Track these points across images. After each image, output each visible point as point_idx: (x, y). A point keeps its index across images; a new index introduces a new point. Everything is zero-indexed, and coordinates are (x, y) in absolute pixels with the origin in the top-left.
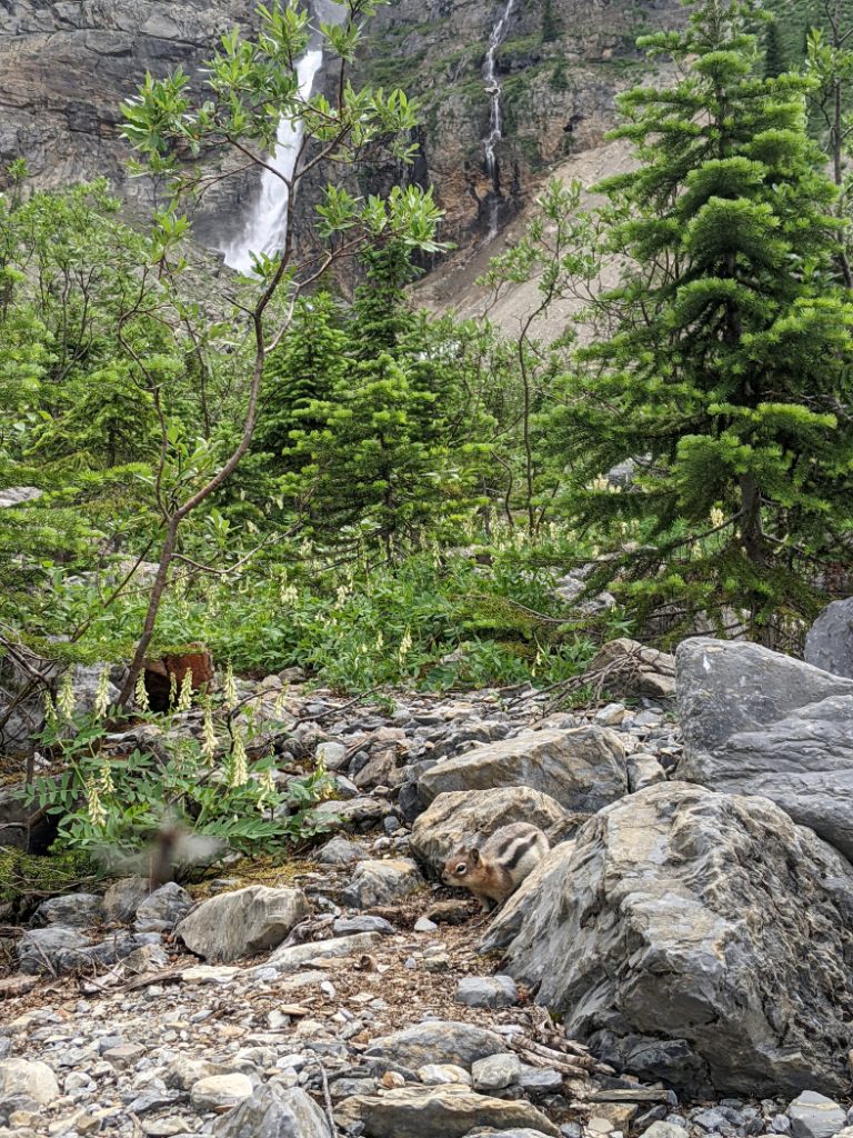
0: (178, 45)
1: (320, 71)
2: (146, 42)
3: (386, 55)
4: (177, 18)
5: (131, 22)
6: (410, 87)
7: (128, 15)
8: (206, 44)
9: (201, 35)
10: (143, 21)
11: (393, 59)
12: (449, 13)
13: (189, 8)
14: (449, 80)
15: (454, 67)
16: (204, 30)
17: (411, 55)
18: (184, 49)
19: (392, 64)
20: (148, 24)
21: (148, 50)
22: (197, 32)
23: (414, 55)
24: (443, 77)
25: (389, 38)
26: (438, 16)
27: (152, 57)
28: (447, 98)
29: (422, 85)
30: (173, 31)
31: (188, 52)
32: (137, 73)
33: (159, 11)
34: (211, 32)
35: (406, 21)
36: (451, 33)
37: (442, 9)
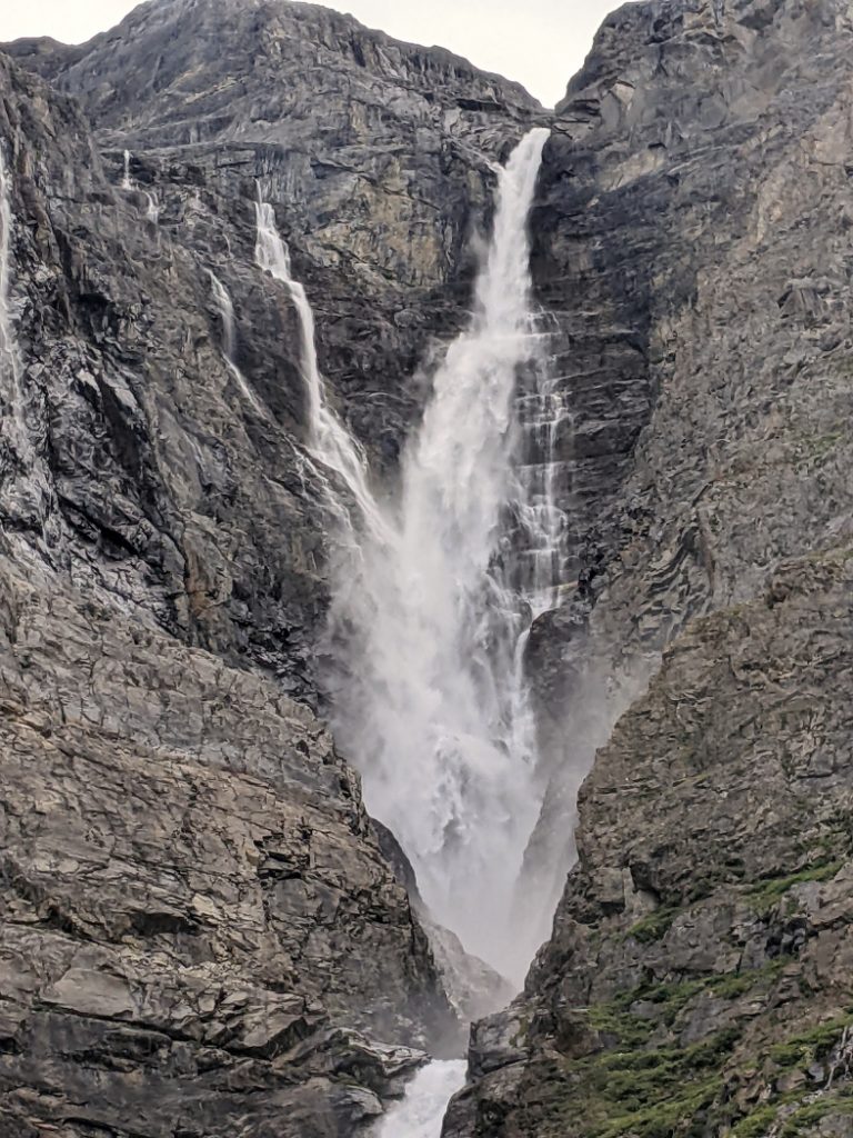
0: (127, 1030)
1: (464, 1095)
2: (53, 1025)
3: (634, 1044)
4: (131, 974)
5: (23, 979)
6: (705, 1106)
7: (17, 965)
8: (194, 1031)
9: (184, 1012)
10: (52, 978)
11: (654, 1052)
12: (791, 949)
13: (160, 958)
14: (811, 1085)
15: (822, 1054)
16: (192, 1003)
17: (700, 1039)
18: (141, 1042)
19: (652, 1062)
20: (61, 985)
21: (55, 1042)
22: (174, 1005)
23: (710, 1041)
24: (795, 1077)
25: (641, 1009)
26: (763, 959)
27: (65, 1057)
28: (815, 1121)
29: (742, 1096)
30: (120, 1001)
31: (150, 1047)
32: (23, 1092)
33: (90, 959)
34: (208, 1005)
35: (682, 971)
36: (804, 986)
37: (773, 942)
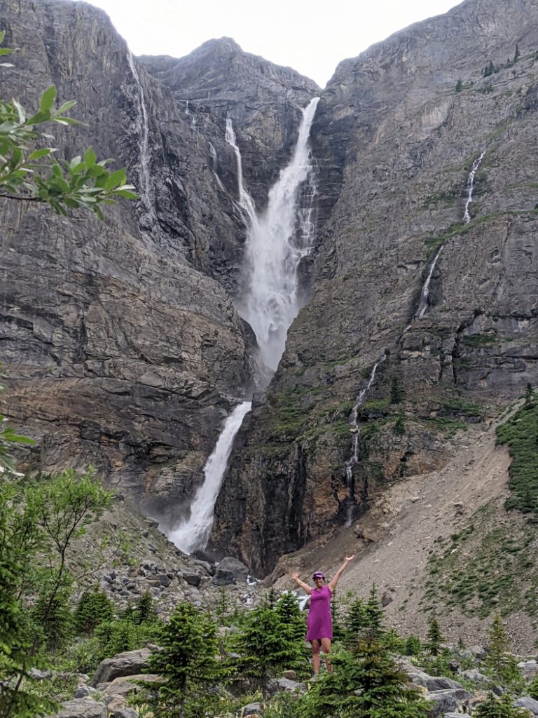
0: (160, 391)
1: (249, 413)
2: (140, 388)
3: (290, 405)
4: (162, 374)
5: (132, 375)
6: (302, 425)
7: (131, 371)
8: (178, 391)
9: (176, 386)
10: (140, 375)
11: (294, 408)
12: (332, 383)
13: (171, 370)
14: (327, 423)
15: (331, 415)
16: (178, 383)
17: (305, 406)
18: (164, 394)
19: (293, 411)
20: (143, 377)
21: (140, 393)
22: (173, 384)
23: (308, 406)
24: (323, 420)
25: (293, 395)
26: (326, 384)
27: (143, 397)
28: (324, 433)
29: (309, 424)
30: (159, 382)
31: (166, 395)
32: (131, 406)
33: (151, 370)
34: (182, 385)
35: (305, 386)
36: (332, 394)
37: (328, 380)
